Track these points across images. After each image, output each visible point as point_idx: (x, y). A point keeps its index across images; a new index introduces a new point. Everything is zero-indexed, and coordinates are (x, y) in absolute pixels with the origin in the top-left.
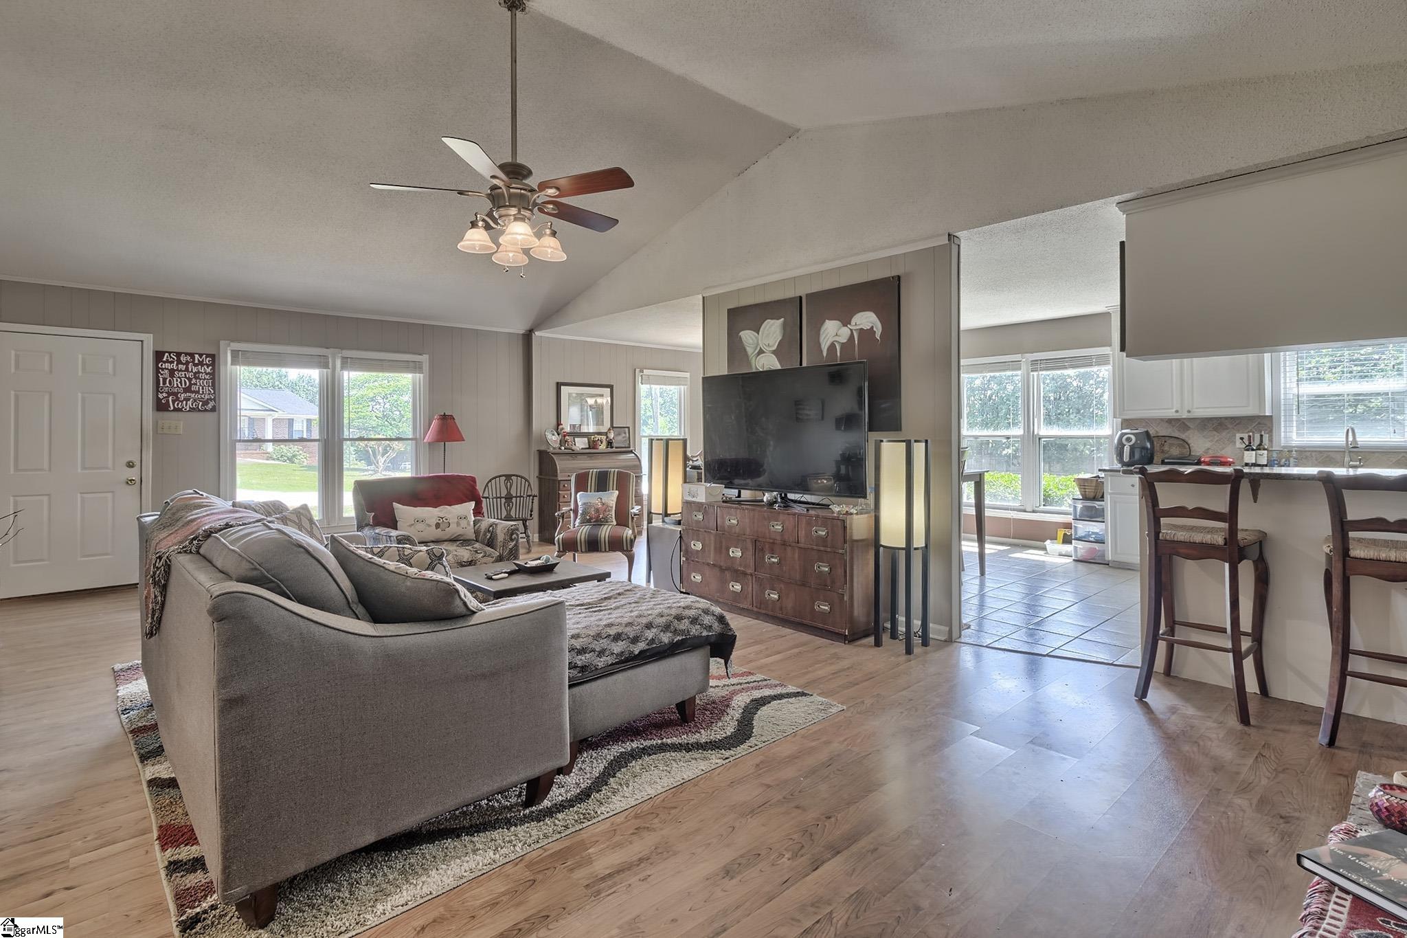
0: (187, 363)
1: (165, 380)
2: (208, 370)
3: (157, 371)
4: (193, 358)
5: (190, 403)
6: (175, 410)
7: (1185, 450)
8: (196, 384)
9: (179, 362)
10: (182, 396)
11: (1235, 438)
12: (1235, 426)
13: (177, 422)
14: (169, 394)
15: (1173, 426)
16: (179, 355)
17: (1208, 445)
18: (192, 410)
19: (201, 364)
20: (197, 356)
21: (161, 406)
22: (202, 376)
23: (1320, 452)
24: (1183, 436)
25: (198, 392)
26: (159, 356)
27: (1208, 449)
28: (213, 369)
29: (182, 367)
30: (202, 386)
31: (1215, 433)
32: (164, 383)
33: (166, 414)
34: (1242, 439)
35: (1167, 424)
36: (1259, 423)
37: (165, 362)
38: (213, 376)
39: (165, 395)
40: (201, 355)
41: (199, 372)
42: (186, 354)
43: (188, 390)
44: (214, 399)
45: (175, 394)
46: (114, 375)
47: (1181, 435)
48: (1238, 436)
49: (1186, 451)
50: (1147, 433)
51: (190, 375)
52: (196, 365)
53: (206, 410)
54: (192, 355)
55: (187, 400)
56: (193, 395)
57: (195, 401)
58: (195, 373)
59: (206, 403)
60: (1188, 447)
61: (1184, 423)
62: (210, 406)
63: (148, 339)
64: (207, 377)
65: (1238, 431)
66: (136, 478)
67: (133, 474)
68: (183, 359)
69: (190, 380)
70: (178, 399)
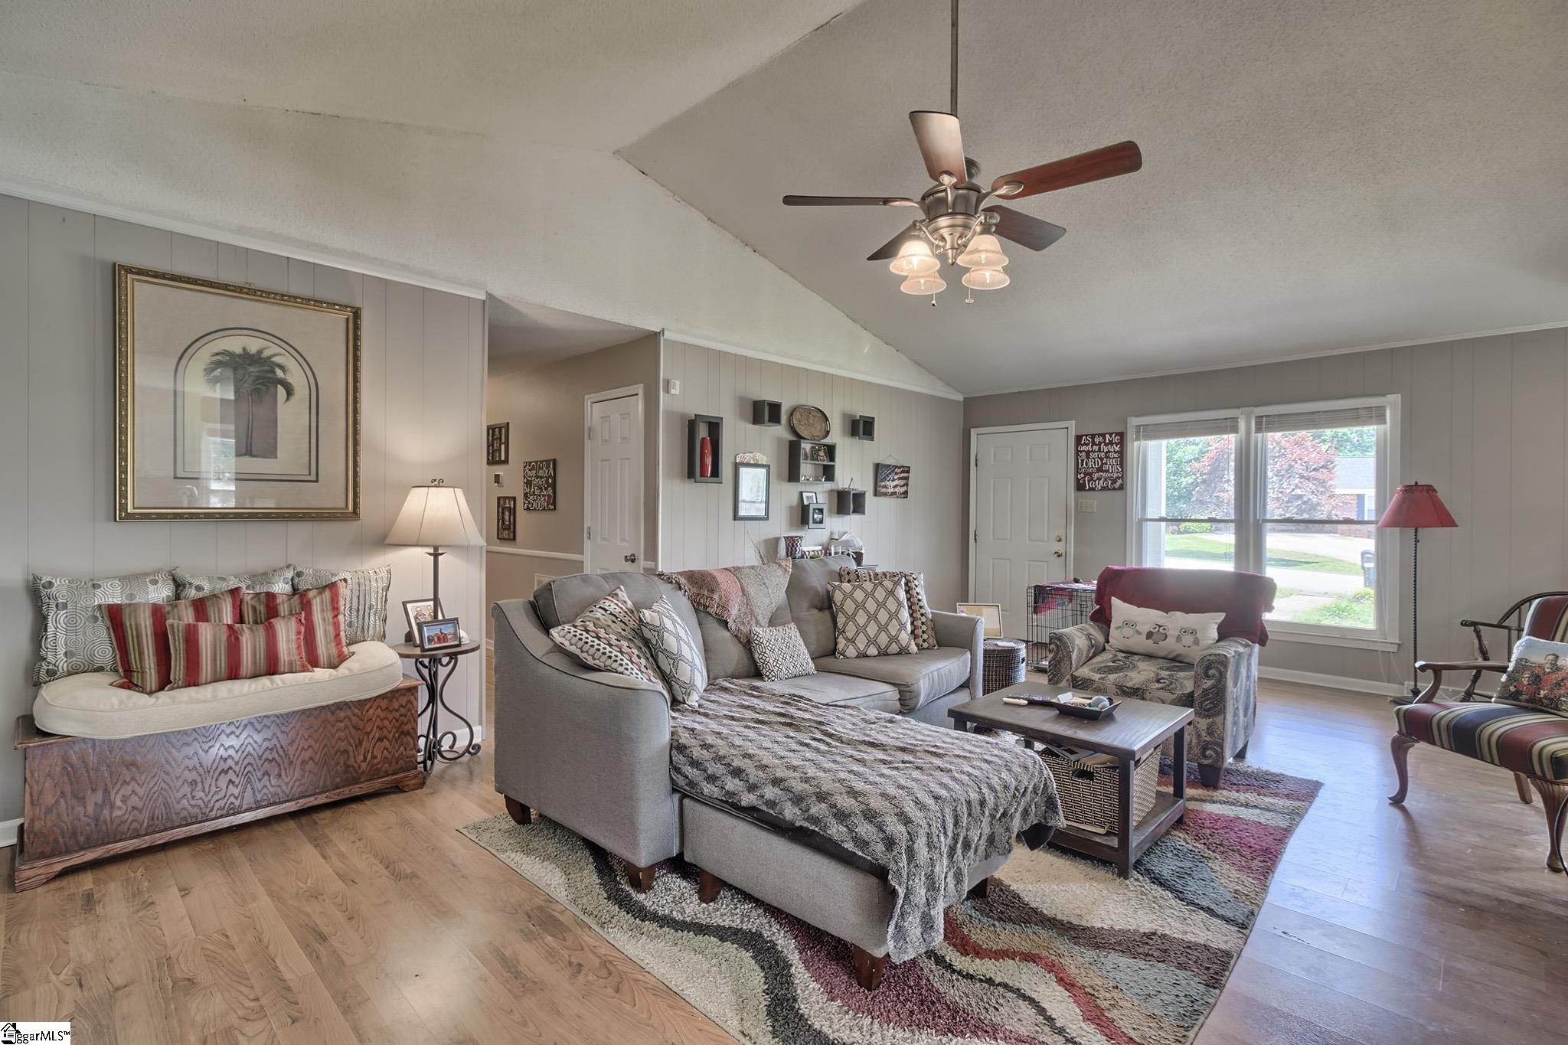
0: (1100, 443)
1: (1082, 461)
2: (1117, 449)
3: (1077, 452)
4: (1105, 438)
5: (1101, 482)
6: (1091, 489)
8: (1106, 464)
9: (1094, 444)
10: (1096, 476)
13: (1094, 501)
14: (1086, 474)
16: (1093, 436)
18: (1103, 489)
19: (1111, 443)
20: (1107, 436)
21: (1080, 487)
22: (1112, 455)
25: (1108, 471)
26: (1078, 438)
28: (1122, 447)
29: (1096, 448)
30: (1112, 465)
32: (1082, 465)
33: (1084, 493)
37: (1082, 445)
38: (1122, 454)
39: (1082, 475)
40: (1111, 435)
41: (1109, 452)
42: (1099, 435)
43: (1100, 470)
44: (1122, 477)
45: (1090, 474)
46: (1049, 460)
51: (1102, 455)
52: (1106, 445)
53: (1114, 489)
54: (1103, 436)
55: (1099, 479)
56: (1104, 475)
57: (1106, 480)
58: (1106, 453)
59: (1114, 481)
62: (1118, 485)
63: (1072, 425)
64: (1116, 456)
66: (1062, 551)
67: (1060, 547)
68: (1097, 440)
69: (1102, 459)
70: (1092, 479)
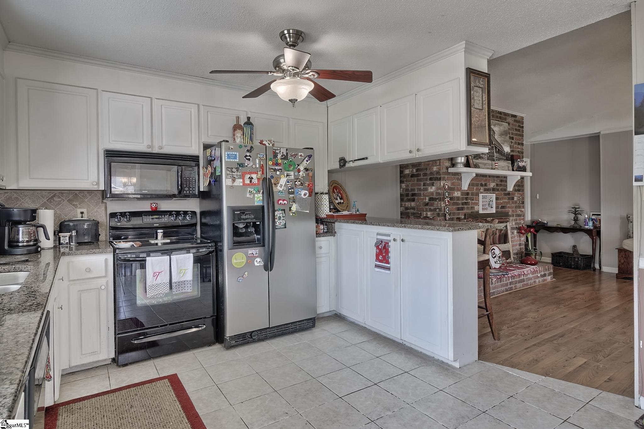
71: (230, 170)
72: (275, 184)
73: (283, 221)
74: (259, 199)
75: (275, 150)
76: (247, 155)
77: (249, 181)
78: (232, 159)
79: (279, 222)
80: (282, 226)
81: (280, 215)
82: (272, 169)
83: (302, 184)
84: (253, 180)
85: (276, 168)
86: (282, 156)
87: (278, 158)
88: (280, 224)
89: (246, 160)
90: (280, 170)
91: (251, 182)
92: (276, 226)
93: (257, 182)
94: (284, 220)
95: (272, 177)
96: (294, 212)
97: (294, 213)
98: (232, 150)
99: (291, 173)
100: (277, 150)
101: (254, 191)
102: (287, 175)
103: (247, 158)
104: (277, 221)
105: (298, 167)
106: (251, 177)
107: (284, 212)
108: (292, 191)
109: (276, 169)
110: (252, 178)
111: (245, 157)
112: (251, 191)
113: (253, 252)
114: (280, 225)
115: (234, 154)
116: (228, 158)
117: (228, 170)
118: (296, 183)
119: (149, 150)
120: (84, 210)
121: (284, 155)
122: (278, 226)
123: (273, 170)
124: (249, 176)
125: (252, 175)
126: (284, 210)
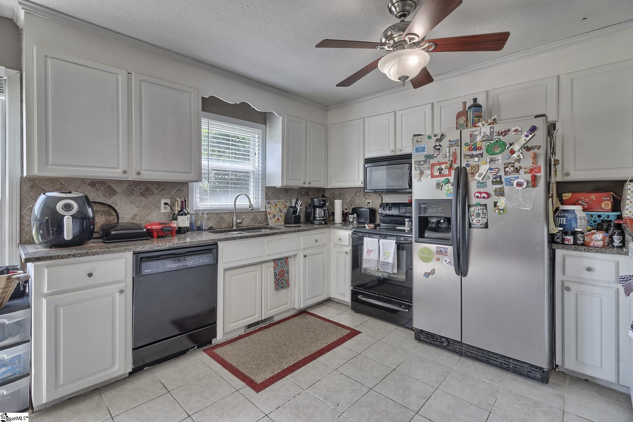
7: (111, 218)
11: (160, 203)
12: (160, 191)
15: (98, 190)
17: (135, 211)
23: (217, 214)
24: (109, 202)
27: (136, 215)
31: (142, 198)
34: (166, 204)
35: (89, 187)
36: (179, 190)
47: (106, 200)
48: (163, 201)
49: (113, 219)
50: (86, 197)
60: (114, 213)
61: (110, 187)
65: (163, 197)
71: (418, 163)
72: (472, 174)
73: (484, 219)
74: (449, 192)
75: (473, 131)
76: (437, 144)
77: (438, 173)
78: (420, 152)
79: (476, 220)
80: (481, 225)
81: (479, 211)
82: (468, 155)
83: (516, 170)
84: (443, 171)
85: (474, 153)
86: (483, 137)
87: (477, 141)
88: (478, 222)
89: (436, 150)
90: (479, 156)
91: (440, 173)
92: (473, 224)
93: (448, 173)
94: (485, 217)
95: (468, 165)
96: (501, 208)
97: (501, 210)
98: (420, 142)
99: (497, 157)
100: (476, 131)
101: (443, 183)
102: (492, 161)
103: (436, 148)
104: (474, 219)
105: (511, 147)
106: (440, 168)
107: (484, 208)
108: (497, 180)
109: (474, 155)
110: (442, 169)
111: (433, 147)
112: (439, 183)
113: (442, 250)
114: (478, 224)
115: (422, 147)
116: (416, 152)
117: (416, 164)
118: (507, 169)
119: (393, 154)
120: (370, 201)
121: (487, 135)
122: (475, 225)
123: (469, 157)
124: (438, 167)
125: (441, 165)
126: (485, 205)
